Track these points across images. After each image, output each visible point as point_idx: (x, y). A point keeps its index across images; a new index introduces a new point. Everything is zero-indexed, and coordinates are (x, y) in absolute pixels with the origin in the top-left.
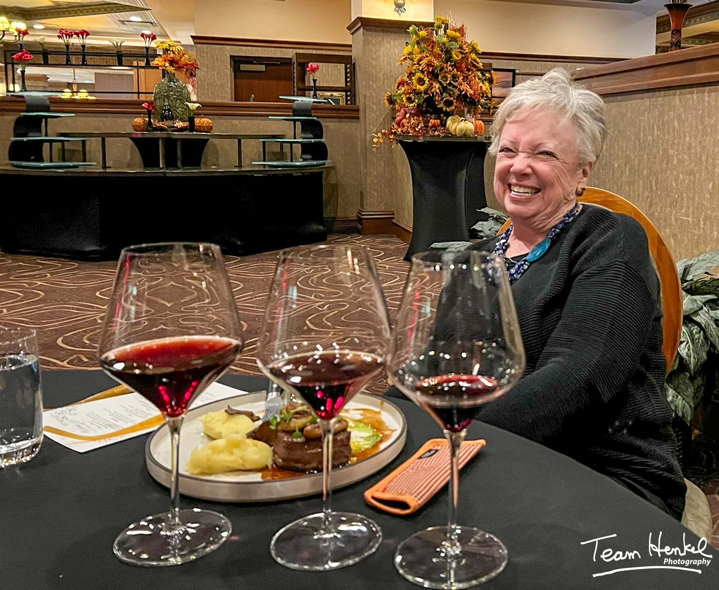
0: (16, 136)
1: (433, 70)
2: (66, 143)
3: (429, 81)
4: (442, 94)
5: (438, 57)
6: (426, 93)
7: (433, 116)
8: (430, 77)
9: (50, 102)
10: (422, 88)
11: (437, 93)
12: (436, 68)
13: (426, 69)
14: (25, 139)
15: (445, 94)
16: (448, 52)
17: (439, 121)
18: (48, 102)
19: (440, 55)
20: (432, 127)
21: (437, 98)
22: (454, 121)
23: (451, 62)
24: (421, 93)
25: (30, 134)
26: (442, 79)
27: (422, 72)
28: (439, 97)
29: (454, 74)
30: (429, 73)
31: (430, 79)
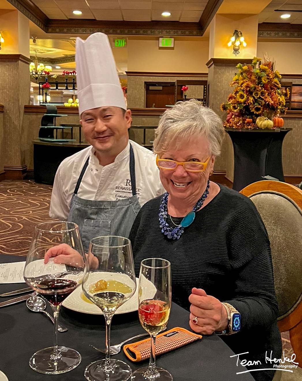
0: (42, 126)
1: (249, 90)
2: (64, 129)
3: (247, 97)
4: (254, 103)
5: (253, 82)
6: (244, 103)
7: (248, 117)
8: (247, 94)
9: (58, 108)
10: (243, 100)
11: (251, 103)
12: (251, 88)
13: (245, 89)
14: (46, 127)
15: (256, 104)
16: (260, 78)
17: (251, 120)
18: (56, 109)
19: (254, 80)
20: (247, 123)
21: (251, 106)
22: (260, 120)
23: (261, 84)
24: (242, 103)
25: (48, 125)
26: (255, 95)
27: (243, 91)
28: (252, 105)
29: (262, 92)
30: (247, 91)
31: (247, 95)
